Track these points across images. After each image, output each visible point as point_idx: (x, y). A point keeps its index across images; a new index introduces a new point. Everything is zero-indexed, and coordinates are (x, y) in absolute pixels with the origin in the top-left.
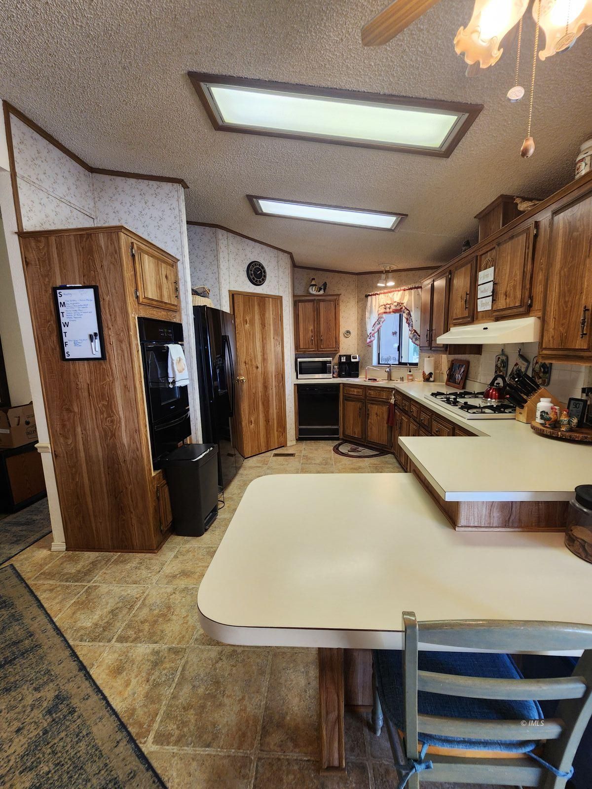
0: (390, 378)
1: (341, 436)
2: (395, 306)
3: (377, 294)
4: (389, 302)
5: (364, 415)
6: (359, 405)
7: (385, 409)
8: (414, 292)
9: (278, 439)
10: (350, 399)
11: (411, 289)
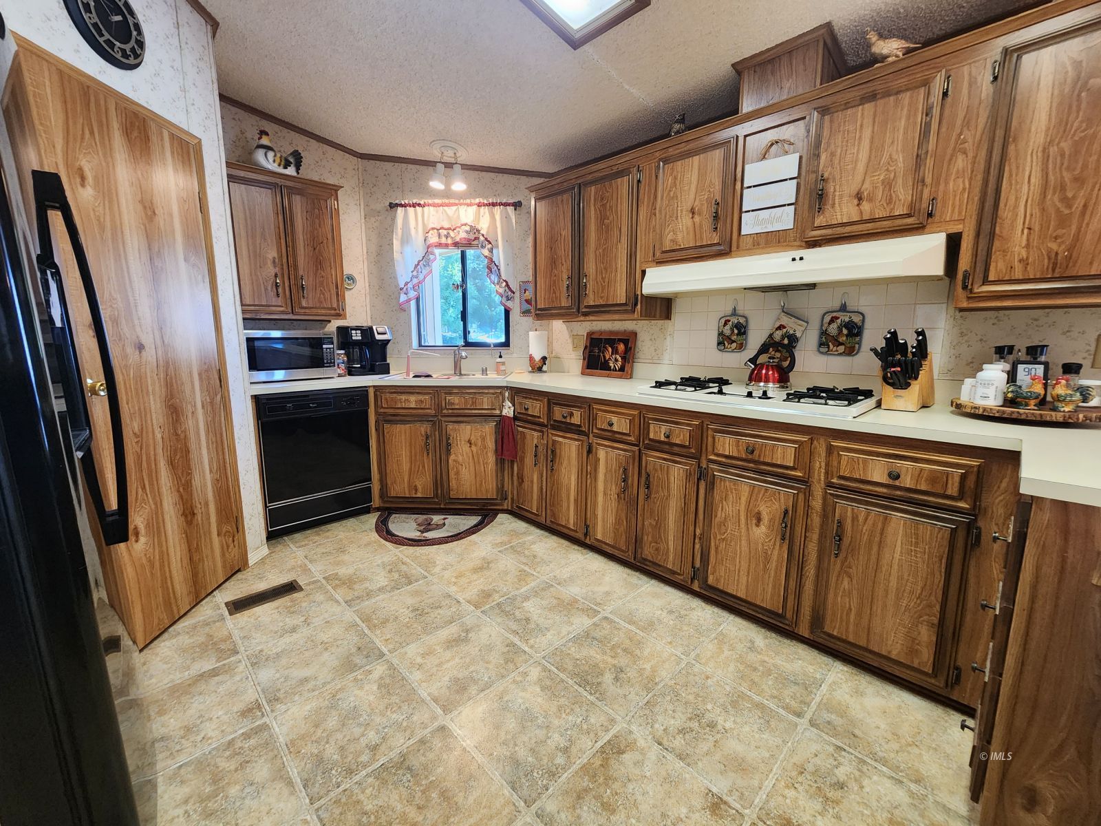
0: (458, 370)
1: (376, 501)
2: (467, 232)
3: (419, 205)
4: (446, 226)
5: (440, 447)
6: (424, 428)
7: (489, 429)
8: (501, 212)
9: (223, 555)
10: (398, 418)
11: (494, 205)
